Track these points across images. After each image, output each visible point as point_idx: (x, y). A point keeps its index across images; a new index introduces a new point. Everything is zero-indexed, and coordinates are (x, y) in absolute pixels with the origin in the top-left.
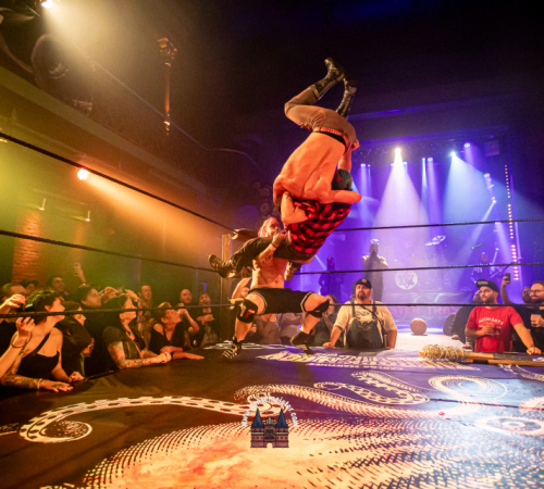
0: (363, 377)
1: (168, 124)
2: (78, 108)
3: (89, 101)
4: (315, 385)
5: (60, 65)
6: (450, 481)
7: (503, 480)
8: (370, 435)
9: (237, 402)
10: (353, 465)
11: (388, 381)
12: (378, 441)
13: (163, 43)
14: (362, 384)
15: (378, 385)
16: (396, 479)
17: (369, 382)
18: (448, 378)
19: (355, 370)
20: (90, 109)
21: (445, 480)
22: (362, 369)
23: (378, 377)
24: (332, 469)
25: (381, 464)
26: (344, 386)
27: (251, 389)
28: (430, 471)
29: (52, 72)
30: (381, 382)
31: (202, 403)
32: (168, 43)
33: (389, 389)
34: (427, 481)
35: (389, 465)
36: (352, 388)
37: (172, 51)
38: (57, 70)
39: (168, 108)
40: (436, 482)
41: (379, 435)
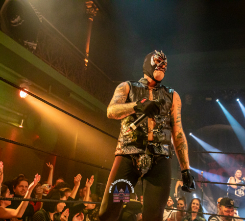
1: (87, 61)
2: (27, 47)
3: (35, 43)
5: (19, 17)
13: (89, 4)
20: (35, 48)
29: (13, 22)
32: (92, 5)
37: (95, 10)
38: (16, 20)
39: (88, 50)
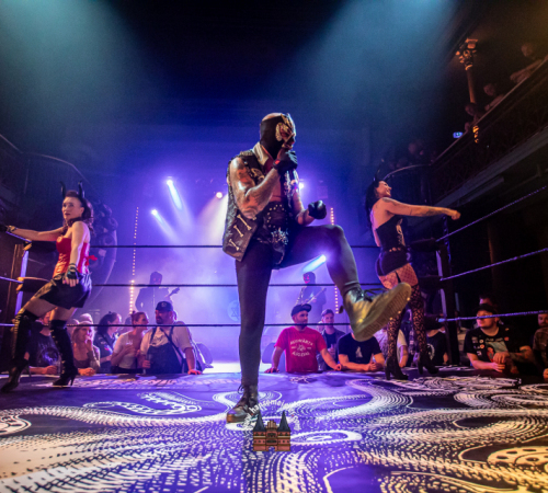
0: (150, 397)
4: (85, 405)
6: (156, 465)
8: (107, 440)
10: (60, 465)
11: (172, 398)
12: (111, 444)
15: (158, 401)
16: (99, 470)
17: (152, 399)
21: (153, 464)
22: (155, 389)
23: (165, 395)
24: (30, 470)
25: (95, 462)
26: (119, 404)
28: (143, 460)
30: (163, 399)
33: (167, 403)
34: (131, 468)
35: (104, 461)
36: (126, 405)
40: (142, 465)
41: (117, 440)
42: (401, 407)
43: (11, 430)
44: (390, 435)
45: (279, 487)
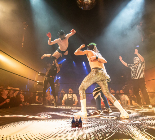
0: (72, 110)
4: (60, 112)
6: (95, 127)
7: (107, 126)
9: (37, 116)
14: (72, 112)
17: (74, 111)
18: (93, 110)
19: (70, 109)
21: (94, 127)
22: (72, 109)
23: (76, 110)
24: (65, 127)
26: (67, 112)
27: (41, 113)
28: (91, 126)
31: (26, 116)
34: (90, 127)
36: (70, 112)
40: (92, 127)
42: (142, 115)
43: (49, 117)
44: (148, 122)
45: (134, 133)
